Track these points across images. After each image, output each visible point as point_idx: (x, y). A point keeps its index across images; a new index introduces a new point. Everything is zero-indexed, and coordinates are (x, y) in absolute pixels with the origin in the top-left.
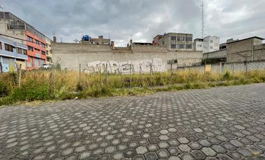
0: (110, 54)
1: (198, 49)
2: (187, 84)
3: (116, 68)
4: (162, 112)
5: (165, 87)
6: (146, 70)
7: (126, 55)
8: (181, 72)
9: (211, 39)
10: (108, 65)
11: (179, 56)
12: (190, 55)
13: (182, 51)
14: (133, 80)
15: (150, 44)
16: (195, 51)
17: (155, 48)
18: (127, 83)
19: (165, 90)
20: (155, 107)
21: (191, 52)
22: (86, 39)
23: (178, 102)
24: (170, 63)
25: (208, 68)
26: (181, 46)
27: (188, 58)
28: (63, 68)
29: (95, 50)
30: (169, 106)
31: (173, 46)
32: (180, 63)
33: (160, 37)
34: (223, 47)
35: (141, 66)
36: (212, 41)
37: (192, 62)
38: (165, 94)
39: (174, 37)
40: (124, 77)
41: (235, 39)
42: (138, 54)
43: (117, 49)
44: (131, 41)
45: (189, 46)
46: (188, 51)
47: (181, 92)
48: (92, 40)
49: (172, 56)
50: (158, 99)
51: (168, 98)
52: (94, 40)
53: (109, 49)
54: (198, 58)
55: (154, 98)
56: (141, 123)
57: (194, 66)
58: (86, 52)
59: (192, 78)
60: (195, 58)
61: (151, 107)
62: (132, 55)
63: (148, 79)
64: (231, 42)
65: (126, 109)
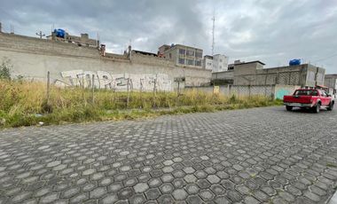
0: (99, 62)
1: (208, 67)
2: (195, 106)
3: (107, 82)
4: (166, 140)
5: (171, 109)
6: (148, 88)
7: (123, 66)
8: (188, 93)
9: (220, 58)
10: (96, 77)
11: (187, 73)
12: (199, 74)
13: (191, 68)
14: (130, 100)
15: (155, 55)
16: (204, 69)
17: (161, 61)
18: (122, 103)
19: (170, 113)
20: (159, 134)
21: (200, 70)
22: (59, 35)
23: (185, 127)
24: (177, 80)
25: (217, 89)
26: (190, 62)
27: (196, 77)
28: (13, 75)
29: (74, 53)
30: (175, 131)
31: (181, 61)
32: (189, 82)
33: (167, 48)
34: (231, 68)
35: (143, 81)
36: (221, 61)
37: (201, 81)
38: (170, 118)
39: (183, 50)
40: (118, 95)
41: (241, 61)
42: (138, 66)
43: (109, 56)
44: (130, 47)
45: (198, 63)
46: (197, 69)
47: (188, 115)
48: (70, 39)
50: (162, 123)
51: (174, 123)
52: (74, 38)
53: (97, 54)
54: (207, 78)
55: (157, 123)
56: (141, 154)
57: (203, 86)
58: (60, 55)
59: (200, 100)
60: (204, 78)
61: (154, 135)
62: (130, 67)
63: (151, 99)
64: (238, 64)
65: (120, 138)
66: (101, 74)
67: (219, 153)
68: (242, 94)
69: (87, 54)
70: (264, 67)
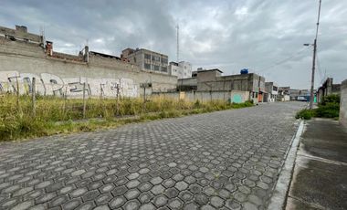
1: (173, 73)
2: (163, 112)
3: (56, 87)
4: (131, 151)
5: (137, 117)
6: (110, 94)
7: (77, 68)
8: (155, 99)
9: (185, 65)
11: (153, 79)
12: (166, 80)
13: (157, 74)
14: (88, 108)
15: (117, 58)
16: (170, 75)
17: (124, 65)
18: (76, 112)
19: (136, 121)
20: (123, 145)
21: (166, 75)
23: (152, 134)
24: (143, 86)
25: (182, 95)
26: (157, 68)
27: (163, 83)
29: (3, 49)
30: (141, 141)
31: (147, 66)
32: (155, 88)
33: (131, 52)
34: (194, 75)
35: (102, 86)
36: (185, 68)
37: (168, 87)
38: (136, 126)
39: (148, 55)
40: (71, 102)
41: (203, 69)
42: (98, 69)
43: (58, 56)
44: (87, 48)
45: (165, 69)
46: (163, 75)
47: (155, 122)
49: (146, 79)
50: (127, 132)
51: (140, 131)
54: (173, 84)
55: (122, 133)
56: (101, 170)
57: (169, 92)
59: (167, 105)
60: (170, 84)
61: (117, 146)
62: (88, 70)
63: (113, 106)
64: (201, 72)
65: (73, 154)
67: (186, 158)
68: (205, 99)
69: (23, 52)
70: (223, 75)
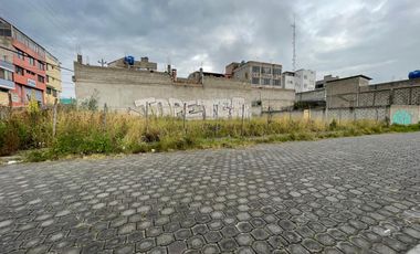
0: (171, 88)
1: (288, 86)
6: (222, 115)
9: (304, 73)
13: (268, 89)
22: (129, 62)
25: (307, 114)
26: (267, 82)
29: (146, 80)
31: (255, 80)
32: (266, 106)
33: (235, 66)
34: (319, 86)
35: (215, 108)
36: (305, 77)
37: (282, 105)
39: (257, 67)
42: (211, 90)
43: (181, 81)
44: (201, 69)
45: (277, 82)
46: (276, 90)
53: (169, 80)
54: (290, 100)
58: (133, 83)
60: (286, 100)
62: (203, 91)
64: (331, 81)
66: (172, 101)
68: (345, 119)
70: (371, 83)
